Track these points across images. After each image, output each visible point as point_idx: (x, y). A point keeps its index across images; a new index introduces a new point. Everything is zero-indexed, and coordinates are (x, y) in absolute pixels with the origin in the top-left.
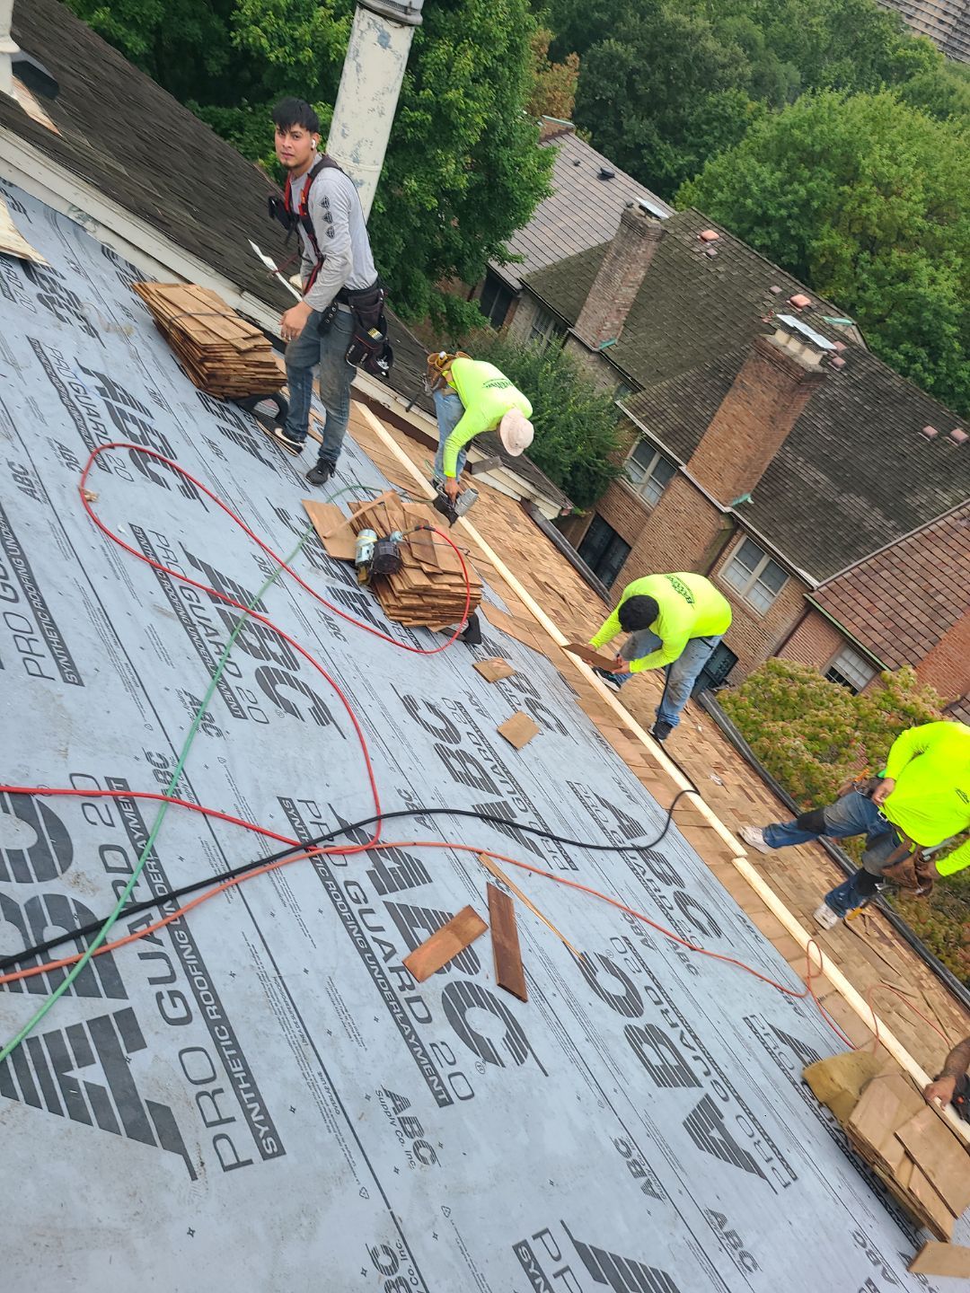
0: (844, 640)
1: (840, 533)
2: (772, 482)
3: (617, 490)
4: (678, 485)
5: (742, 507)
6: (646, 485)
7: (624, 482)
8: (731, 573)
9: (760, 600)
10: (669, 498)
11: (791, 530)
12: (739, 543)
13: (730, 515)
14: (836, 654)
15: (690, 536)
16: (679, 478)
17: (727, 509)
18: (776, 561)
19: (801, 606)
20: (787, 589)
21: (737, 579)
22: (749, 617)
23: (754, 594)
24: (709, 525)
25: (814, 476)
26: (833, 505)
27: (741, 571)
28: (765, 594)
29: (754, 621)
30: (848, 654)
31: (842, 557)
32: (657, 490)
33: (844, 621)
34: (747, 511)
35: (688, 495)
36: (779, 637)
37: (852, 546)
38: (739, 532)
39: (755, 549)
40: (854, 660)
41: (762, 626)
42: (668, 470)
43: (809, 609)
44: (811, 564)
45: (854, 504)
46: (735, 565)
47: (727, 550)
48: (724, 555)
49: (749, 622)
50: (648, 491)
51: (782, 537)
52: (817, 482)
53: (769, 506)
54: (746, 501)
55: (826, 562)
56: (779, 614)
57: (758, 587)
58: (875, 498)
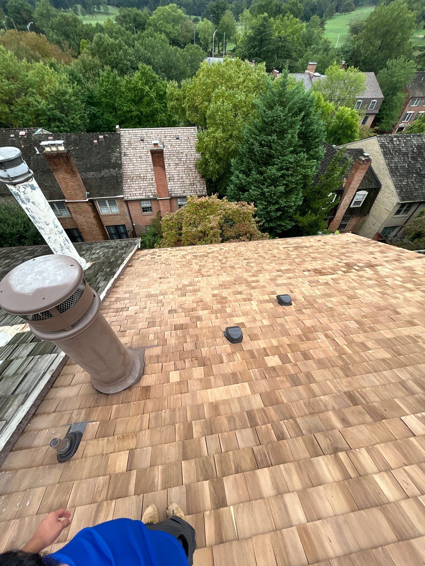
0: (139, 201)
1: (112, 181)
2: (88, 185)
4: (70, 206)
5: (89, 196)
8: (103, 211)
9: (115, 210)
10: (72, 210)
12: (97, 204)
13: (89, 200)
14: (140, 205)
15: (86, 212)
16: (68, 204)
17: (87, 200)
18: (109, 200)
19: (124, 203)
20: (118, 203)
21: (105, 211)
22: (117, 215)
23: (112, 210)
24: (88, 207)
25: (91, 174)
26: (103, 176)
27: (104, 209)
28: (115, 208)
30: (142, 202)
31: (119, 186)
32: (67, 211)
33: (135, 197)
34: (91, 196)
35: (75, 206)
36: (127, 213)
37: (117, 181)
38: (95, 202)
39: (102, 203)
40: (144, 202)
41: (121, 214)
42: (61, 205)
43: (127, 202)
44: (116, 193)
45: (105, 173)
47: (97, 208)
50: (65, 213)
51: (103, 194)
52: (93, 175)
53: (93, 190)
54: (88, 194)
55: (119, 190)
56: (121, 208)
57: (112, 208)
58: (107, 167)
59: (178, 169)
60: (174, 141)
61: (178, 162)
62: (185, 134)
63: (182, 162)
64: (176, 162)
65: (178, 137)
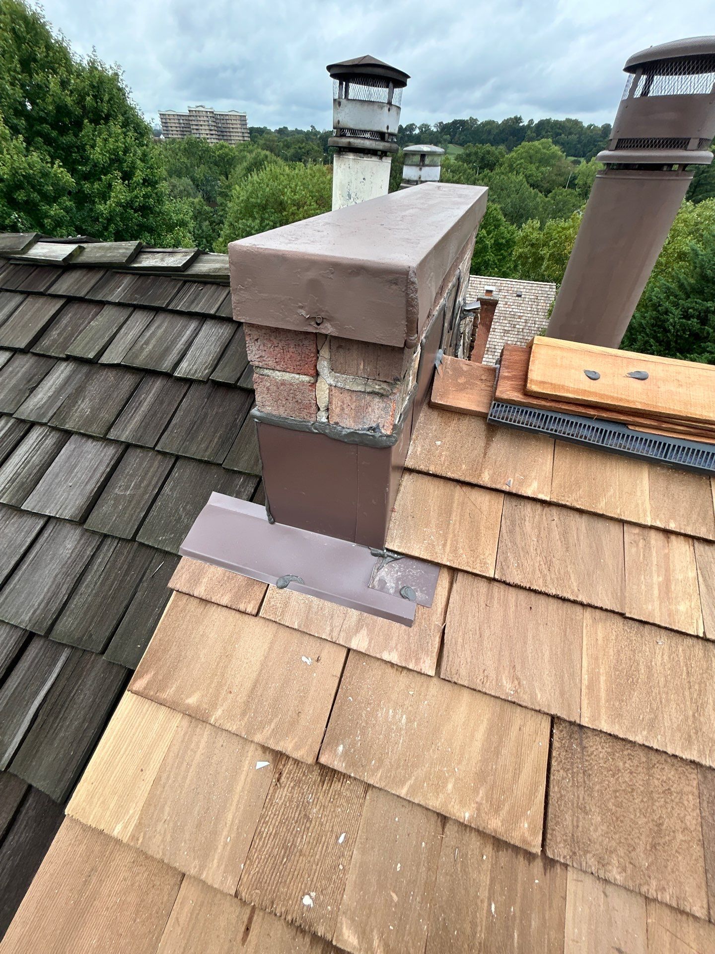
60: (511, 299)
62: (533, 291)
64: (506, 328)
65: (519, 293)
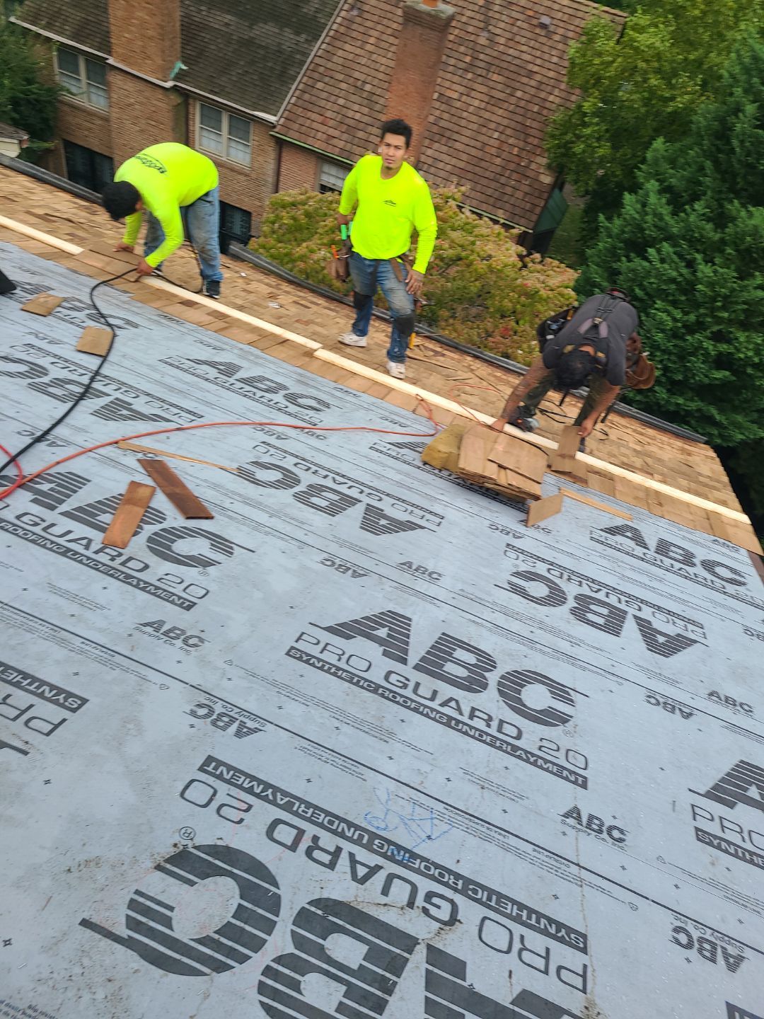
0: (319, 157)
1: (270, 64)
2: (192, 41)
3: (66, 108)
4: (115, 79)
5: (180, 76)
6: (89, 93)
7: (67, 98)
8: (205, 141)
9: (241, 155)
10: (115, 96)
11: (229, 79)
12: (196, 111)
13: (175, 88)
14: (319, 172)
15: (153, 123)
16: (113, 73)
17: (169, 84)
18: (236, 116)
19: (272, 144)
20: (255, 135)
21: (213, 144)
22: (240, 174)
23: (233, 151)
24: (164, 106)
25: (222, 19)
26: (252, 40)
27: (213, 136)
28: (241, 147)
29: (246, 175)
30: (326, 168)
31: (282, 85)
32: (101, 93)
33: (310, 141)
34: (187, 79)
35: (131, 86)
36: (270, 179)
38: (191, 101)
39: (212, 112)
40: (333, 170)
41: (254, 175)
42: (99, 69)
43: (281, 144)
44: (261, 103)
45: (266, 32)
46: (205, 133)
47: (191, 123)
48: (191, 128)
49: (242, 178)
50: (94, 97)
51: (227, 90)
52: (227, 24)
53: (201, 65)
54: (181, 69)
55: (272, 96)
56: (260, 159)
57: (233, 144)
59: (487, 115)
61: (501, 96)
63: (513, 100)
